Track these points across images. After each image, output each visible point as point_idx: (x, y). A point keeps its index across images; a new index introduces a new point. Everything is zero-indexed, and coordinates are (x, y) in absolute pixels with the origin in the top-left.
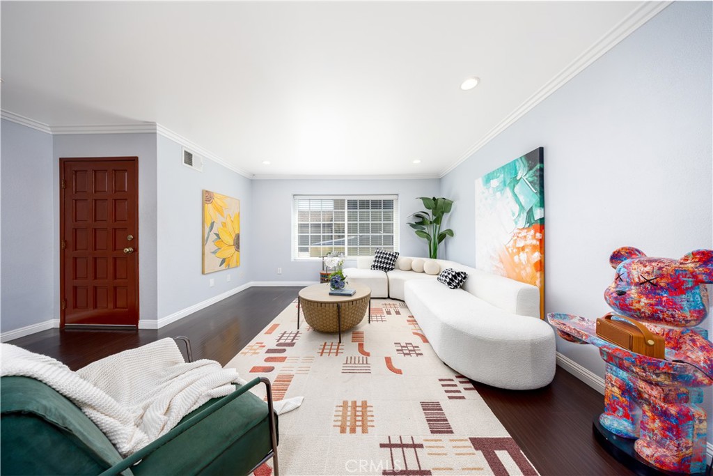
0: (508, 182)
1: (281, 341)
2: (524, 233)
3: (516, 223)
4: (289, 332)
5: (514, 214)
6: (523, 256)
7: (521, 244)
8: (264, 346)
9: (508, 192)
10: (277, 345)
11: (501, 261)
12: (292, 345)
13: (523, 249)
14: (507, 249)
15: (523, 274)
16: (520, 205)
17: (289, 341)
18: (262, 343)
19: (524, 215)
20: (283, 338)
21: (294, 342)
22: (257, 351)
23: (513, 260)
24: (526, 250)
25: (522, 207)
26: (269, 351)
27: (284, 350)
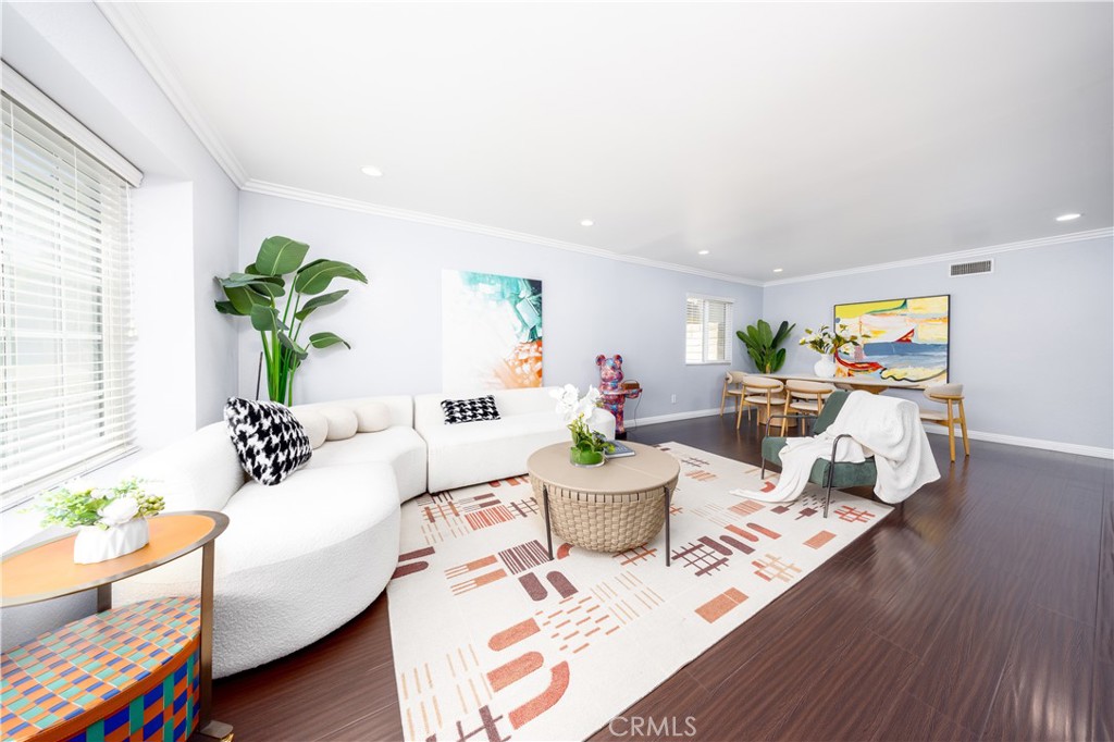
0: (507, 295)
1: (720, 556)
2: (527, 347)
3: (518, 337)
4: (694, 569)
5: (515, 329)
6: (526, 367)
7: (524, 356)
8: (754, 563)
9: (508, 306)
10: (730, 553)
11: (497, 375)
12: (706, 541)
13: (526, 361)
14: (507, 363)
15: (527, 382)
16: (523, 321)
17: (707, 549)
18: (757, 573)
19: (527, 332)
20: (713, 561)
21: (700, 543)
22: (769, 561)
23: (514, 372)
24: (530, 361)
25: (525, 325)
26: (748, 550)
27: (723, 538)
